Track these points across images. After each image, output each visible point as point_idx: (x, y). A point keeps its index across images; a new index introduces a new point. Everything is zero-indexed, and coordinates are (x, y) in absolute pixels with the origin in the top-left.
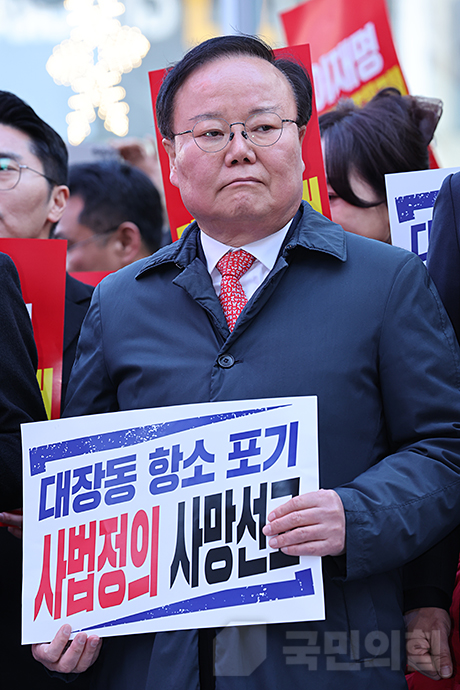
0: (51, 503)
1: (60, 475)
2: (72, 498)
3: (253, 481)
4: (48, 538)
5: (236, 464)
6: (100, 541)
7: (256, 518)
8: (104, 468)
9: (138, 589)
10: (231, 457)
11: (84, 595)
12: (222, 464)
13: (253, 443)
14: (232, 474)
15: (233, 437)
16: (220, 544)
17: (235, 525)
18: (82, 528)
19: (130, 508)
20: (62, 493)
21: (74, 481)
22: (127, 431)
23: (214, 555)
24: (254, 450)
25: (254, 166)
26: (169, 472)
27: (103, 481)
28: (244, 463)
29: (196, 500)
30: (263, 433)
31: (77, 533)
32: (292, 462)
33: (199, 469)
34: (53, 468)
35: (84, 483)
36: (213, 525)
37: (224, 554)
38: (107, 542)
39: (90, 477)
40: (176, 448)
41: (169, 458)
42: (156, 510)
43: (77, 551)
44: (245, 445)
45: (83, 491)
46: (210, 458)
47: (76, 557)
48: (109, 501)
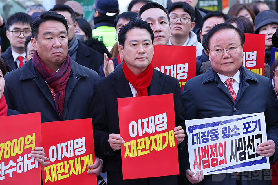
0: (195, 141)
1: (197, 133)
2: (201, 139)
3: (250, 135)
4: (195, 150)
5: (245, 131)
6: (210, 151)
7: (252, 144)
8: (210, 132)
9: (222, 162)
10: (244, 129)
11: (207, 164)
12: (242, 131)
13: (249, 125)
14: (244, 133)
15: (244, 124)
16: (243, 151)
17: (246, 146)
18: (205, 147)
19: (218, 142)
20: (198, 138)
21: (201, 135)
22: (215, 122)
23: (241, 154)
24: (250, 127)
25: (230, 59)
26: (227, 133)
27: (210, 135)
28: (247, 130)
29: (236, 140)
30: (252, 122)
31: (203, 148)
32: (260, 130)
33: (236, 132)
34: (195, 132)
35: (204, 136)
36: (240, 146)
37: (244, 153)
38: (212, 151)
39: (206, 134)
40: (229, 127)
41: (227, 129)
42: (225, 142)
43: (204, 153)
44: (247, 126)
45: (204, 138)
46: (238, 129)
47: (204, 154)
48: (212, 140)
